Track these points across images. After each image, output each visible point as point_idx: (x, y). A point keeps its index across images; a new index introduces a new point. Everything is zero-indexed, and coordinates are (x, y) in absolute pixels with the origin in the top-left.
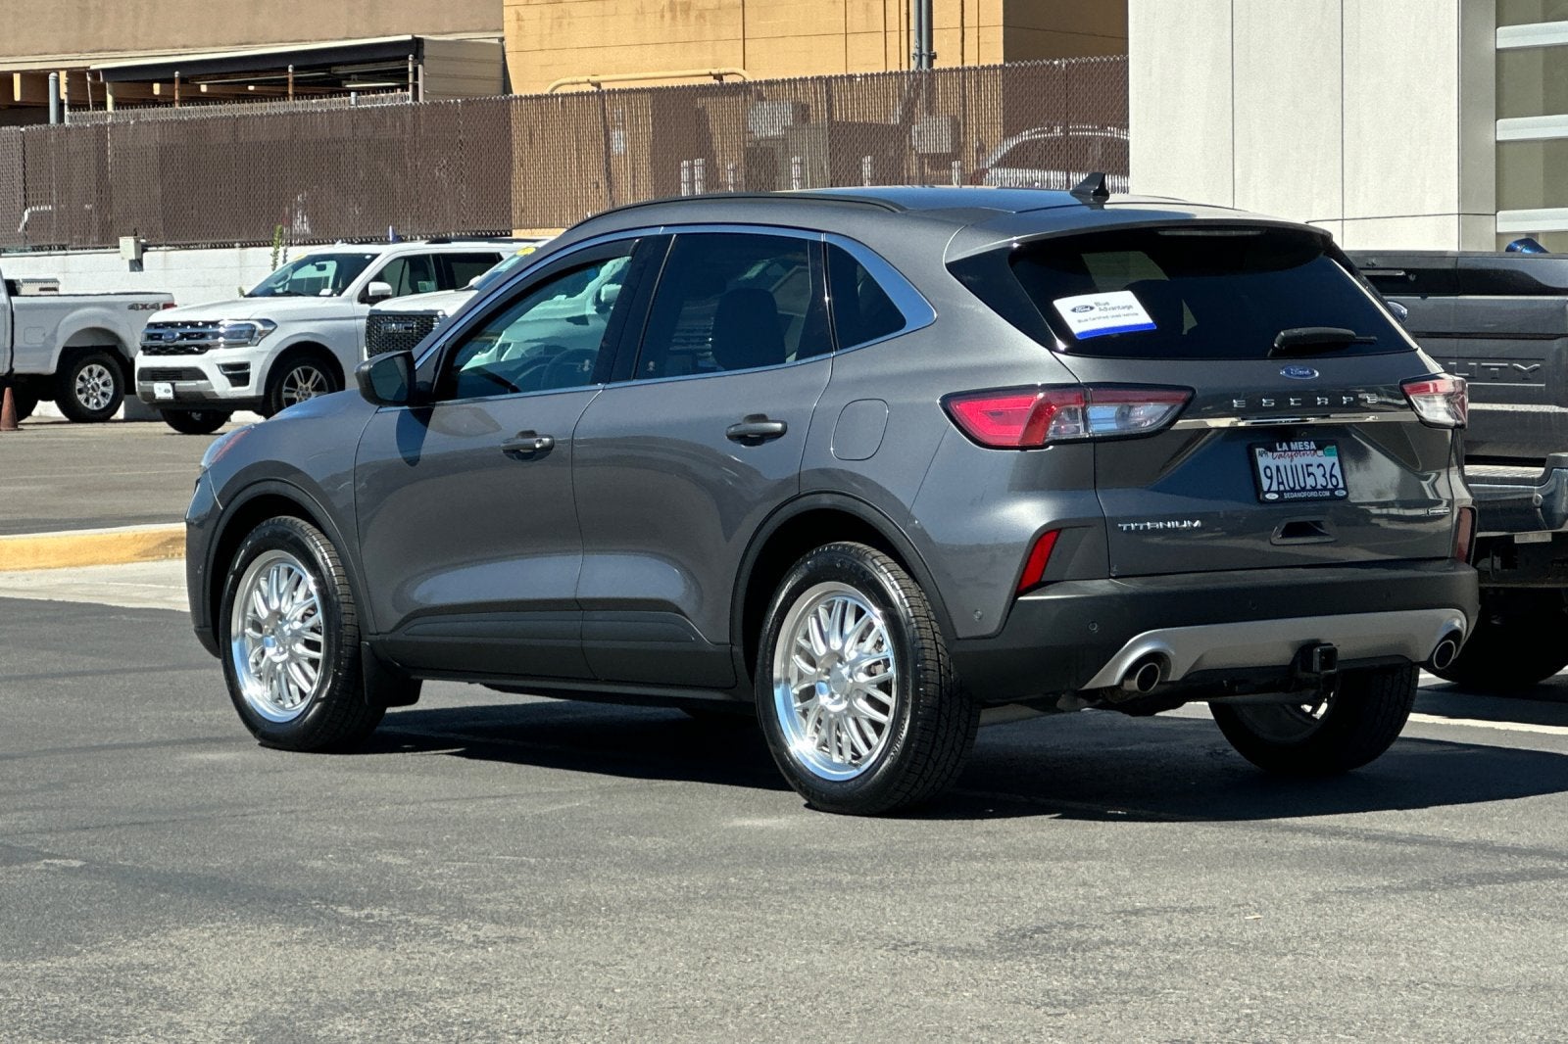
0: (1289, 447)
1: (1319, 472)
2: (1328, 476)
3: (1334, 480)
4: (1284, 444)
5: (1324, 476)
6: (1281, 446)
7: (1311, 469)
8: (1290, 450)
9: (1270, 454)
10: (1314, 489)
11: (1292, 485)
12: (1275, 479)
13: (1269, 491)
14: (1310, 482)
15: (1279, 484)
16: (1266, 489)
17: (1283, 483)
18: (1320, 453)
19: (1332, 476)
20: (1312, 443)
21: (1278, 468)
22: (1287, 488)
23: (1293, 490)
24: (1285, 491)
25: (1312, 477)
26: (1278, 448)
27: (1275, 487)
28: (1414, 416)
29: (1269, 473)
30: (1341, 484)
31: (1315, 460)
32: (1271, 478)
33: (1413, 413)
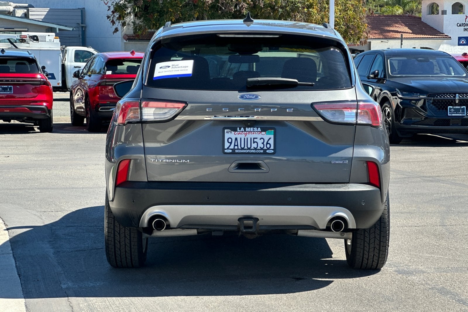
0: (245, 129)
1: (260, 142)
2: (265, 143)
4: (242, 128)
5: (263, 143)
6: (240, 129)
7: (256, 140)
8: (245, 131)
9: (233, 132)
10: (255, 149)
11: (243, 146)
12: (233, 144)
13: (228, 149)
14: (254, 145)
15: (235, 145)
16: (226, 147)
17: (237, 145)
18: (263, 133)
19: (268, 143)
20: (259, 128)
21: (236, 139)
22: (240, 148)
23: (243, 149)
24: (238, 149)
25: (256, 143)
26: (238, 130)
27: (232, 147)
28: (320, 119)
29: (230, 141)
30: (272, 148)
31: (259, 136)
32: (231, 143)
33: (320, 117)
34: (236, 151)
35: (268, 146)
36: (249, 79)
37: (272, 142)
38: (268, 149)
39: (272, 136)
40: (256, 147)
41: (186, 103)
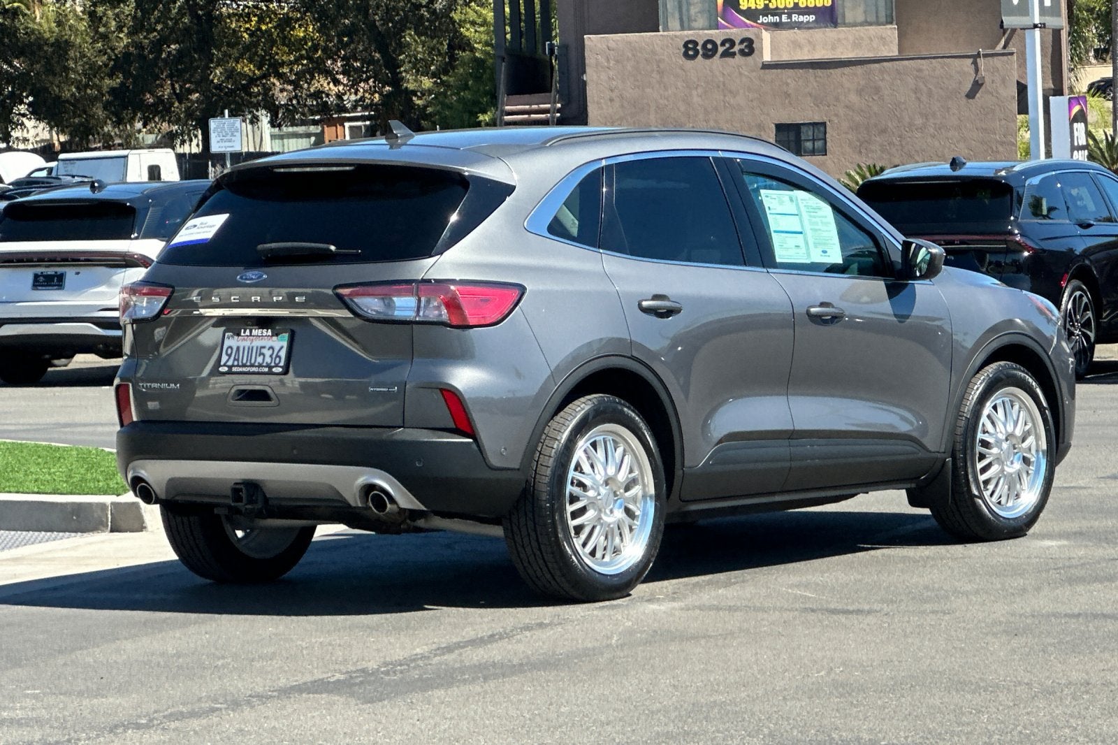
0: (251, 332)
1: (268, 353)
2: (274, 356)
3: (278, 359)
4: (248, 331)
5: (271, 356)
6: (244, 332)
7: (263, 351)
8: (251, 335)
9: (236, 337)
10: (260, 366)
11: (244, 362)
12: (232, 358)
13: (225, 365)
14: (260, 359)
15: (235, 359)
16: (222, 363)
17: (238, 360)
18: (275, 338)
19: (278, 356)
20: (270, 330)
21: (238, 348)
22: (240, 364)
23: (244, 366)
24: (238, 366)
25: (262, 357)
26: (242, 334)
27: (230, 363)
28: (347, 314)
29: (229, 351)
30: (282, 364)
31: (268, 343)
32: (230, 356)
33: (346, 311)
34: (234, 369)
35: (277, 361)
36: (260, 247)
37: (283, 354)
38: (277, 366)
39: (285, 344)
40: (261, 362)
41: (173, 287)
